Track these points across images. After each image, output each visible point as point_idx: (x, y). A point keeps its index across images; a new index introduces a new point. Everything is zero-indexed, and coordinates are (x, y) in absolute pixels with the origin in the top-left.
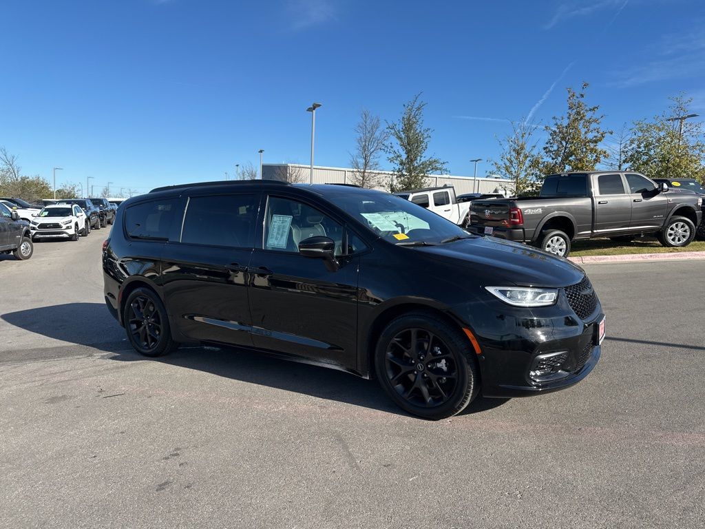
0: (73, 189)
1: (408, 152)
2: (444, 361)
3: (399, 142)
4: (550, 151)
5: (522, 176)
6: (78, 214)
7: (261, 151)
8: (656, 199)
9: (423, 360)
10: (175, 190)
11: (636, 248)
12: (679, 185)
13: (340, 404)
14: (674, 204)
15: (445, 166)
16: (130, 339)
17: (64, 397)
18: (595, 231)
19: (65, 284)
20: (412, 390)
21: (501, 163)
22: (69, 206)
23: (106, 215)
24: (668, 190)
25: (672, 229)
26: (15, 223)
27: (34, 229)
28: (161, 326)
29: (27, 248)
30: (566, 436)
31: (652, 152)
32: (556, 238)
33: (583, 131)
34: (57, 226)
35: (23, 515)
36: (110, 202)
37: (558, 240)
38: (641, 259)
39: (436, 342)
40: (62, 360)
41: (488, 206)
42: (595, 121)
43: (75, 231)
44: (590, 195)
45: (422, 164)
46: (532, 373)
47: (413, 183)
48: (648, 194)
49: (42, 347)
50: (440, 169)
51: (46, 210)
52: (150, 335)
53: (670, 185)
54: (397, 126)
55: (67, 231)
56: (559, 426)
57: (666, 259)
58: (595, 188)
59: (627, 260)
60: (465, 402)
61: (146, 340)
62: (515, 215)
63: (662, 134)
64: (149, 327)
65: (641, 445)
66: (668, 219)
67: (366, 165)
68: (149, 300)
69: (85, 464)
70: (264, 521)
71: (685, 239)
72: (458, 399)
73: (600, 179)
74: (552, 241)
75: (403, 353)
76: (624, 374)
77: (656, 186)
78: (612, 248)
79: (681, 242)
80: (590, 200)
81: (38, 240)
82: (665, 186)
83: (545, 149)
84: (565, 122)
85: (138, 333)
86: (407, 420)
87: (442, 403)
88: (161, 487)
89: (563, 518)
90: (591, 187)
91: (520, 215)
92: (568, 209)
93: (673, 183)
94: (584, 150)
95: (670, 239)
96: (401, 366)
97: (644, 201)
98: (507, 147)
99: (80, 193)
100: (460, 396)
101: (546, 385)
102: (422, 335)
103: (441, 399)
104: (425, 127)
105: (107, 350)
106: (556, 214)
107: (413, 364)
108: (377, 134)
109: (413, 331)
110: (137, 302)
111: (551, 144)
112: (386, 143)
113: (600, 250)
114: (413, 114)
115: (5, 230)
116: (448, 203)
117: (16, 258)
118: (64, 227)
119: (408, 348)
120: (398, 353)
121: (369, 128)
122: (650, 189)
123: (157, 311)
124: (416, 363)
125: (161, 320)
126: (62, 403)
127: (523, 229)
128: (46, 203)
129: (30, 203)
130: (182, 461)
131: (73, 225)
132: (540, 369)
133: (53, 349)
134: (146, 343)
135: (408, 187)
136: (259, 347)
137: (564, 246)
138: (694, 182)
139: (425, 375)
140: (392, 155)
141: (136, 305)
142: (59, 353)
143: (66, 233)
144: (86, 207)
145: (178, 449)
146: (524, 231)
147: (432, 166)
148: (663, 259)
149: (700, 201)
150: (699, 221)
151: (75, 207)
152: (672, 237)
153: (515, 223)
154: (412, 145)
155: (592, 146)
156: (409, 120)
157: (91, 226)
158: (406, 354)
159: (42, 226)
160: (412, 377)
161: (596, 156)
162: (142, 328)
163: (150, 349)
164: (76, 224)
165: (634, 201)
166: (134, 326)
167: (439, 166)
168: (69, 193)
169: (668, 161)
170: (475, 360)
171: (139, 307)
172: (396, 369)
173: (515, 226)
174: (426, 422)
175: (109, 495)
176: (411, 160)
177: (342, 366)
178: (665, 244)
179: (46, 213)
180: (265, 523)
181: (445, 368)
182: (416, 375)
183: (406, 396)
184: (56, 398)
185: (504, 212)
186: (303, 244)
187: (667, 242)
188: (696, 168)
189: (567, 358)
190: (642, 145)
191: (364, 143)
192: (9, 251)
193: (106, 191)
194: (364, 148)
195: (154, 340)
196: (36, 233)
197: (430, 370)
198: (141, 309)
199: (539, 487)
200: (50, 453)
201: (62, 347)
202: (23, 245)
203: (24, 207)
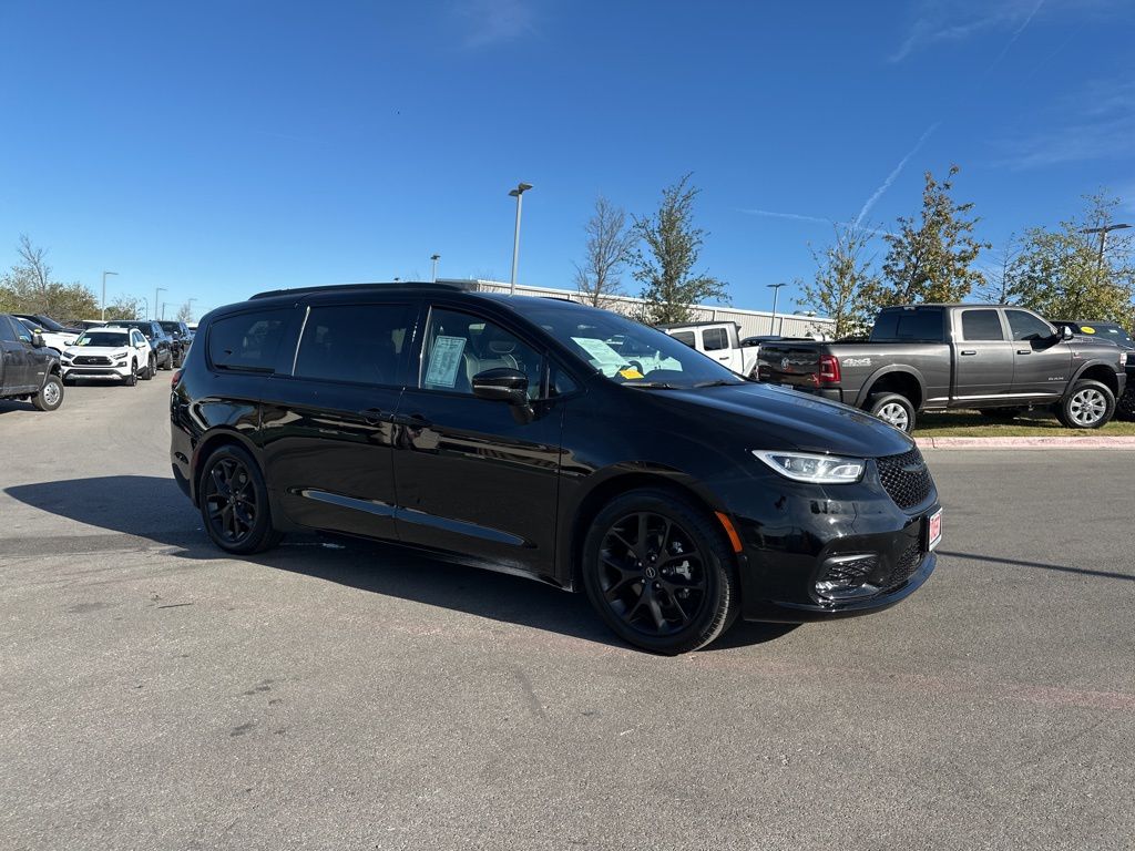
0: (133, 306)
1: (667, 265)
2: (686, 564)
3: (652, 248)
4: (893, 272)
5: (847, 310)
6: (138, 344)
7: (435, 258)
8: (1053, 351)
9: (654, 562)
10: (288, 296)
11: (1020, 427)
12: (1093, 331)
13: (526, 629)
14: (1083, 361)
15: (723, 290)
16: (207, 527)
17: (98, 605)
18: (955, 398)
19: (110, 448)
20: (636, 608)
21: (814, 287)
22: (124, 331)
23: (182, 348)
24: (1072, 337)
25: (1078, 400)
26: (37, 351)
27: (66, 364)
28: (256, 507)
29: (54, 393)
30: (869, 686)
31: (1054, 279)
32: (892, 405)
33: (945, 242)
34: (103, 361)
35: (25, 761)
36: (190, 329)
37: (895, 409)
38: (1027, 445)
39: (676, 534)
40: (99, 554)
41: (786, 352)
42: (966, 227)
43: (132, 370)
44: (949, 342)
45: (688, 285)
46: (820, 586)
47: (672, 314)
48: (1040, 343)
49: (70, 534)
50: (717, 294)
51: (88, 335)
52: (238, 520)
53: (1076, 329)
54: (651, 223)
55: (119, 370)
56: (860, 671)
57: (1067, 446)
58: (957, 331)
59: (1005, 445)
60: (716, 627)
61: (232, 528)
62: (827, 366)
63: (1071, 251)
64: (238, 507)
65: (982, 702)
66: (1072, 383)
67: (600, 283)
68: (239, 465)
69: (124, 696)
70: (392, 782)
71: (1098, 417)
72: (705, 622)
73: (965, 316)
74: (886, 411)
75: (627, 551)
76: (973, 604)
77: (1054, 330)
78: (983, 427)
79: (1091, 421)
80: (947, 348)
81: (72, 383)
82: (1068, 331)
83: (885, 268)
84: (918, 227)
85: (220, 517)
86: (627, 654)
87: (680, 628)
88: (239, 731)
89: (847, 794)
90: (950, 328)
91: (836, 367)
92: (914, 362)
93: (1083, 329)
94: (946, 271)
95: (1074, 415)
96: (621, 570)
97: (1034, 353)
98: (825, 265)
99: (143, 313)
100: (709, 619)
101: (842, 606)
102: (654, 523)
103: (680, 622)
104: (695, 226)
105: (169, 543)
106: (894, 367)
107: (639, 568)
108: (620, 236)
109: (642, 517)
110: (221, 468)
111: (894, 259)
112: (633, 251)
113: (963, 429)
114: (677, 205)
115: (20, 363)
116: (726, 346)
117: (35, 407)
118: (115, 363)
119: (633, 543)
120: (618, 551)
121: (607, 225)
122: (1045, 335)
123: (251, 483)
124: (644, 567)
125: (257, 496)
126: (94, 614)
127: (840, 389)
128: (88, 326)
129: (63, 324)
130: (273, 698)
131: (129, 360)
132: (832, 579)
133: (84, 538)
134: (231, 533)
135: (664, 320)
136: (406, 540)
137: (905, 420)
138: (1116, 328)
139: (658, 585)
140: (640, 269)
141: (219, 473)
142: (95, 545)
143: (118, 373)
144: (151, 334)
145: (269, 681)
146: (841, 392)
147: (702, 289)
148: (1062, 446)
149: (1124, 357)
150: (1121, 389)
151: (134, 333)
152: (1079, 412)
153: (828, 380)
154: (673, 254)
155: (958, 265)
156: (670, 214)
157: (158, 364)
158: (631, 553)
159: (81, 360)
160: (637, 588)
161: (965, 282)
162: (227, 508)
163: (236, 541)
164: (135, 360)
165: (1019, 353)
166: (214, 506)
167: (714, 288)
168: (126, 313)
169: (1078, 294)
170: (732, 561)
171: (222, 477)
172: (614, 576)
173: (828, 384)
174: (656, 657)
175: (158, 739)
176: (670, 279)
177: (531, 571)
178: (1067, 423)
179: (88, 340)
180: (392, 784)
181: (688, 575)
182: (644, 585)
183: (627, 618)
184: (86, 605)
185: (812, 363)
186: (480, 378)
187: (1070, 420)
188: (1122, 308)
189: (875, 566)
190: (1037, 268)
191: (598, 250)
192: (24, 396)
193: (185, 311)
194: (598, 258)
195: (244, 528)
196: (70, 371)
197: (666, 577)
198: (227, 480)
199: (818, 751)
200: (70, 680)
201: (101, 536)
202: (47, 387)
203: (53, 330)
